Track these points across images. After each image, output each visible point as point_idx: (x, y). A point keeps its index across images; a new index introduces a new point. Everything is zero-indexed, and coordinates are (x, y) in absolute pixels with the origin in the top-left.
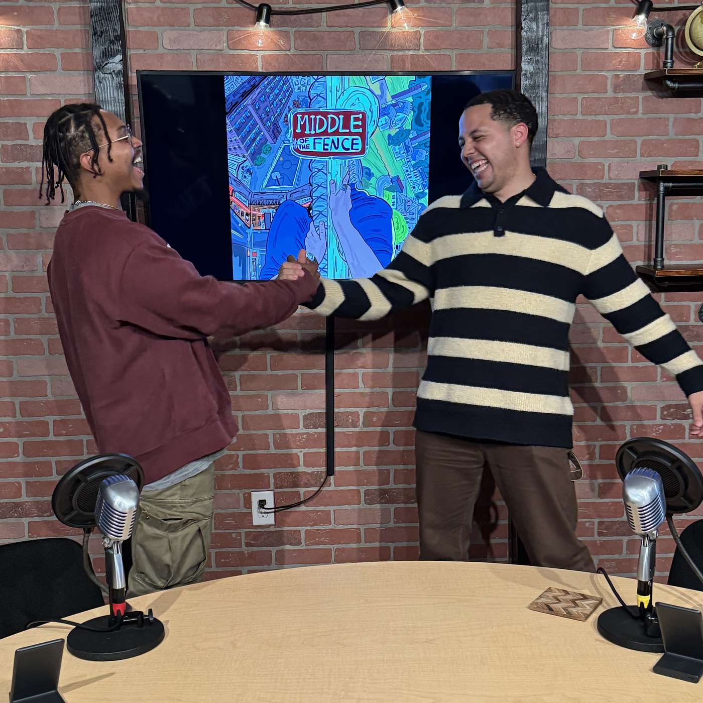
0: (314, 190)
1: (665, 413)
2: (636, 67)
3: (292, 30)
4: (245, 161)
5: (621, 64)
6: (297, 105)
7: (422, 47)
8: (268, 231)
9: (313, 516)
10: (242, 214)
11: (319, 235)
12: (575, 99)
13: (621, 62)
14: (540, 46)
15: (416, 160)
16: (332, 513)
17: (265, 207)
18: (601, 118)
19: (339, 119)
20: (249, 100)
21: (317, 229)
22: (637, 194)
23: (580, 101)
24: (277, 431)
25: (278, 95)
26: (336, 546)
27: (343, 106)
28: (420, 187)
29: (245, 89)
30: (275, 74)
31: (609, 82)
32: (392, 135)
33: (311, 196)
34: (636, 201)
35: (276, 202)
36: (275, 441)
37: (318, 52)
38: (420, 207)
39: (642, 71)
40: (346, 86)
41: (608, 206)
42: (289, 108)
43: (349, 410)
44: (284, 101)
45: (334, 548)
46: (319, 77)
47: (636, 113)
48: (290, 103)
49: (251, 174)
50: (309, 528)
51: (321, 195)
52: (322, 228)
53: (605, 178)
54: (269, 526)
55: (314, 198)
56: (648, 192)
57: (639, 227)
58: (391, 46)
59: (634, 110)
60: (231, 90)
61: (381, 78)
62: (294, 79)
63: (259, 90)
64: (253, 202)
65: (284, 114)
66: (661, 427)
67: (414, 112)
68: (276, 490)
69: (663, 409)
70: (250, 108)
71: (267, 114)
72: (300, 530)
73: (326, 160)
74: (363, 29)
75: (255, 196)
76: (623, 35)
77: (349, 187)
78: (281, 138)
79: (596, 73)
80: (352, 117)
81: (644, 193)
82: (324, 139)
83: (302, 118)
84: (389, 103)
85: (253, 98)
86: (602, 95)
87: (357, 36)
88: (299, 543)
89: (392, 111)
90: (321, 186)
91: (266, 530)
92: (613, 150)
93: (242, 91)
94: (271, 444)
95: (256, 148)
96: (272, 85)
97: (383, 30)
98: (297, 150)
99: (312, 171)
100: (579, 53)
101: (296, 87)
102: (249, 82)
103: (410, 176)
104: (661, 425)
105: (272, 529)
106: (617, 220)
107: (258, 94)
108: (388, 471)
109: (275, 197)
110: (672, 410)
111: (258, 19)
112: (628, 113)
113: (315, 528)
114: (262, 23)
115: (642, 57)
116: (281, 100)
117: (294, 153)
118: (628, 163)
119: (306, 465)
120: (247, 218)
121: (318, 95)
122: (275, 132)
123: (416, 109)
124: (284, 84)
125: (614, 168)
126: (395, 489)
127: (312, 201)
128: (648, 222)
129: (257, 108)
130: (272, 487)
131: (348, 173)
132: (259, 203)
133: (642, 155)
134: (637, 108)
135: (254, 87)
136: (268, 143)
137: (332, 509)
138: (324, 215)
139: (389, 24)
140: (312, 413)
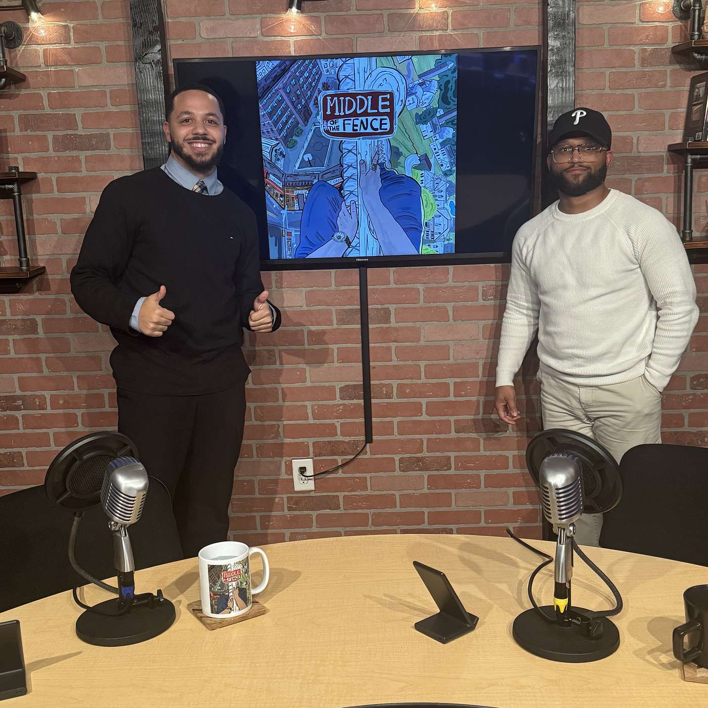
0: (344, 171)
1: (695, 383)
2: (664, 40)
3: (322, 15)
4: (279, 143)
5: (649, 38)
6: (326, 87)
7: (450, 27)
8: (301, 211)
9: (351, 483)
10: (277, 195)
11: (350, 214)
12: (603, 73)
13: (648, 36)
14: (567, 21)
15: (443, 138)
16: (369, 480)
17: (298, 188)
18: (629, 92)
19: (368, 100)
20: (280, 85)
21: (348, 209)
22: (665, 167)
23: (607, 76)
24: (314, 403)
25: (307, 78)
26: (372, 511)
27: (371, 87)
28: (448, 165)
29: (275, 74)
30: (304, 58)
31: (636, 56)
32: (420, 114)
33: (342, 177)
34: (665, 174)
35: (308, 183)
36: (313, 411)
37: (349, 36)
38: (448, 185)
39: (670, 44)
40: (374, 67)
41: (636, 179)
42: (318, 91)
43: (383, 382)
44: (313, 84)
45: (370, 513)
46: (347, 59)
47: (664, 86)
48: (320, 86)
49: (284, 156)
50: (347, 493)
51: (352, 176)
52: (353, 207)
53: (633, 151)
54: (310, 491)
55: (345, 178)
56: (676, 165)
57: (668, 200)
58: (419, 27)
59: (663, 83)
60: (263, 74)
61: (407, 57)
62: (323, 62)
63: (290, 73)
64: (286, 184)
65: (314, 97)
66: (691, 397)
67: (441, 90)
68: (315, 458)
69: (693, 379)
70: (282, 92)
71: (298, 97)
72: (338, 496)
73: (355, 141)
74: (392, 11)
75: (289, 178)
76: (650, 9)
77: (378, 167)
78: (311, 120)
79: (624, 47)
80: (380, 97)
81: (672, 165)
82: (354, 120)
83: (332, 100)
84: (416, 83)
85: (284, 82)
86: (630, 70)
87: (385, 19)
88: (338, 508)
89: (419, 90)
90: (351, 166)
91: (307, 495)
92: (642, 123)
93: (273, 76)
94: (310, 415)
95: (288, 131)
96: (302, 68)
97: (412, 11)
98: (327, 132)
99: (342, 152)
100: (605, 27)
101: (325, 70)
102: (279, 66)
103: (437, 154)
104: (691, 394)
105: (313, 494)
106: (645, 193)
107: (289, 78)
108: (422, 441)
109: (307, 178)
110: (701, 380)
111: (290, 7)
112: (656, 86)
113: (353, 493)
114: (294, 9)
115: (670, 30)
116: (311, 84)
117: (325, 135)
118: (656, 136)
119: (343, 434)
120: (282, 199)
121: (346, 77)
122: (306, 115)
123: (443, 88)
124: (313, 67)
125: (642, 141)
126: (428, 457)
127: (343, 182)
128: (676, 195)
129: (288, 91)
130: (311, 455)
131: (377, 153)
132: (292, 184)
133: (671, 128)
134: (666, 80)
135: (285, 71)
136: (299, 125)
137: (368, 475)
138: (355, 195)
139: (417, 6)
140: (348, 385)
